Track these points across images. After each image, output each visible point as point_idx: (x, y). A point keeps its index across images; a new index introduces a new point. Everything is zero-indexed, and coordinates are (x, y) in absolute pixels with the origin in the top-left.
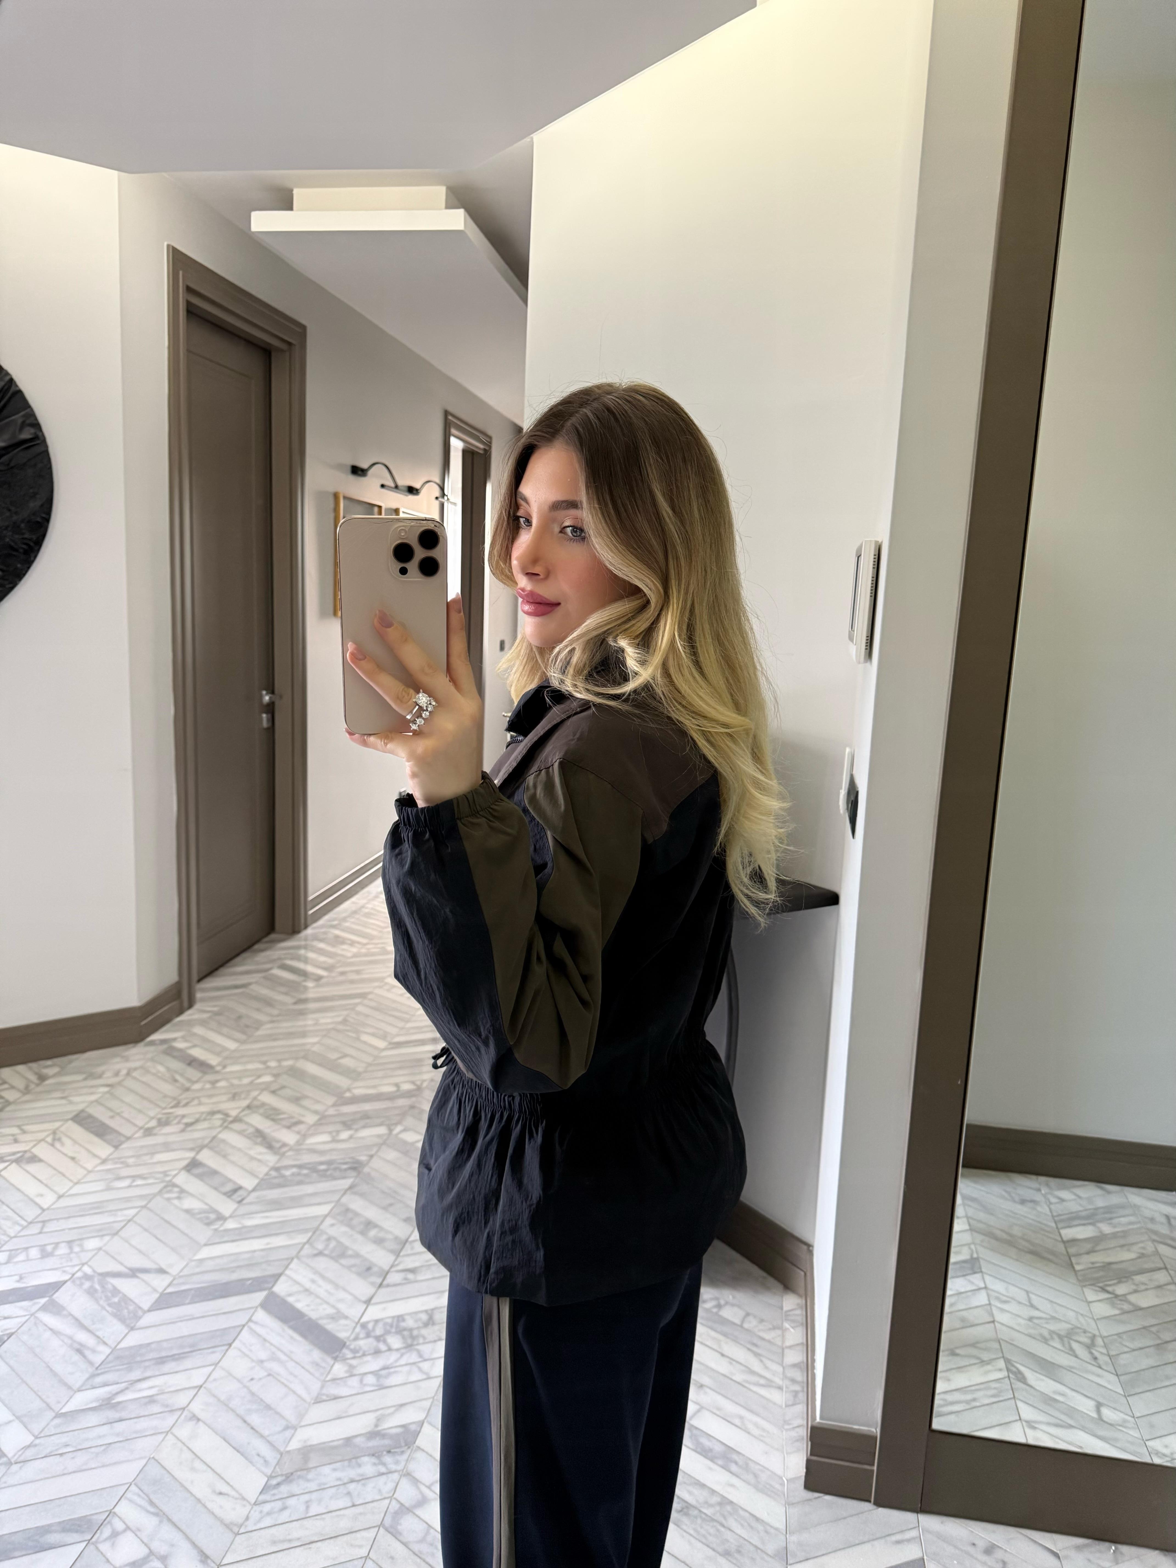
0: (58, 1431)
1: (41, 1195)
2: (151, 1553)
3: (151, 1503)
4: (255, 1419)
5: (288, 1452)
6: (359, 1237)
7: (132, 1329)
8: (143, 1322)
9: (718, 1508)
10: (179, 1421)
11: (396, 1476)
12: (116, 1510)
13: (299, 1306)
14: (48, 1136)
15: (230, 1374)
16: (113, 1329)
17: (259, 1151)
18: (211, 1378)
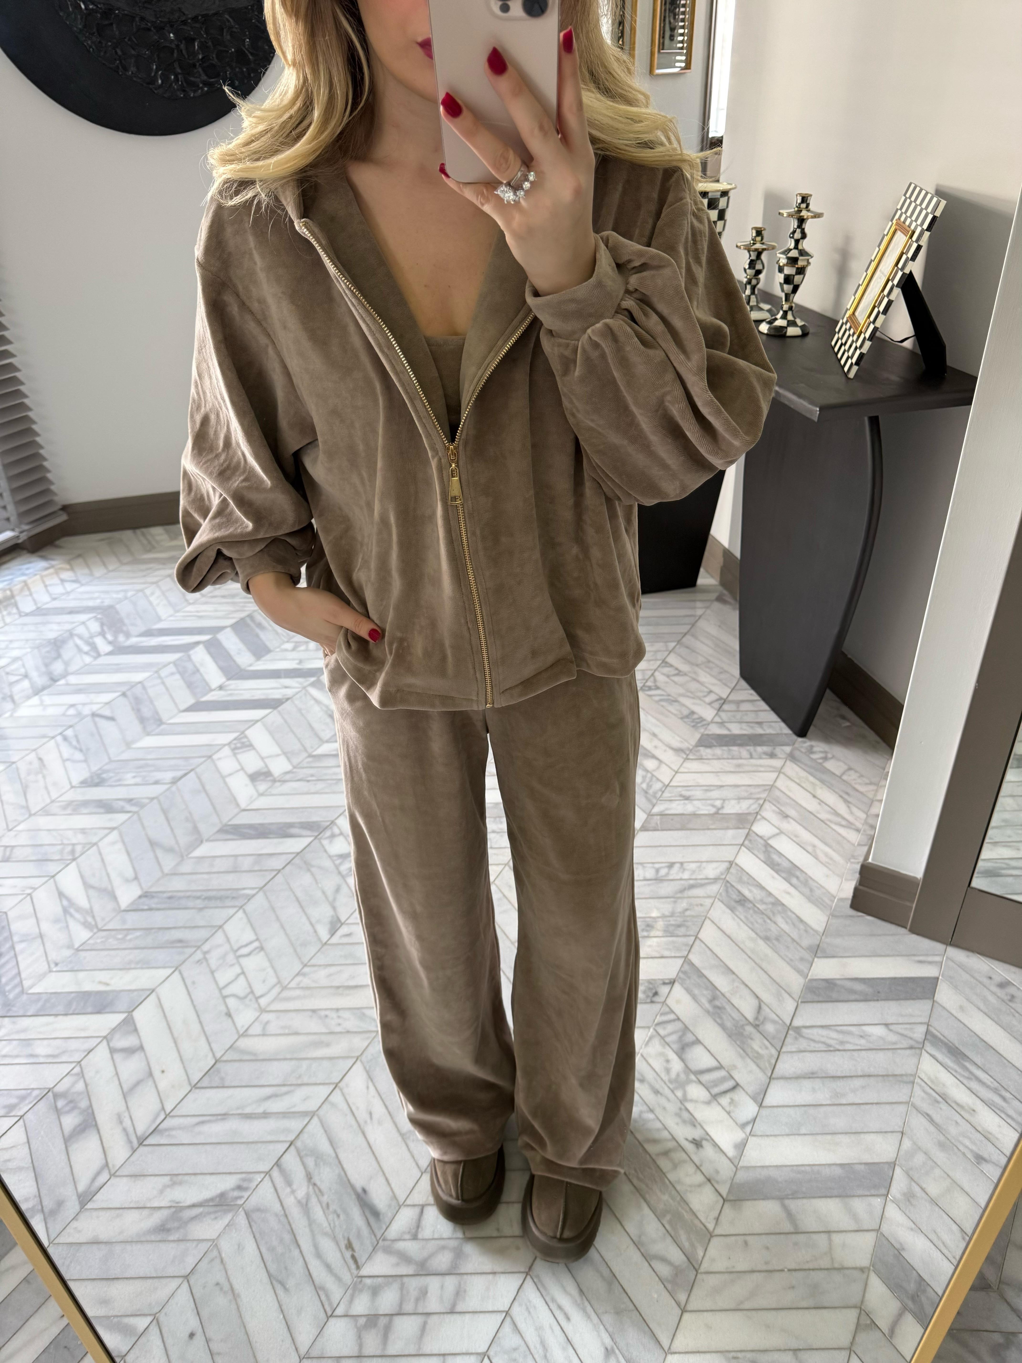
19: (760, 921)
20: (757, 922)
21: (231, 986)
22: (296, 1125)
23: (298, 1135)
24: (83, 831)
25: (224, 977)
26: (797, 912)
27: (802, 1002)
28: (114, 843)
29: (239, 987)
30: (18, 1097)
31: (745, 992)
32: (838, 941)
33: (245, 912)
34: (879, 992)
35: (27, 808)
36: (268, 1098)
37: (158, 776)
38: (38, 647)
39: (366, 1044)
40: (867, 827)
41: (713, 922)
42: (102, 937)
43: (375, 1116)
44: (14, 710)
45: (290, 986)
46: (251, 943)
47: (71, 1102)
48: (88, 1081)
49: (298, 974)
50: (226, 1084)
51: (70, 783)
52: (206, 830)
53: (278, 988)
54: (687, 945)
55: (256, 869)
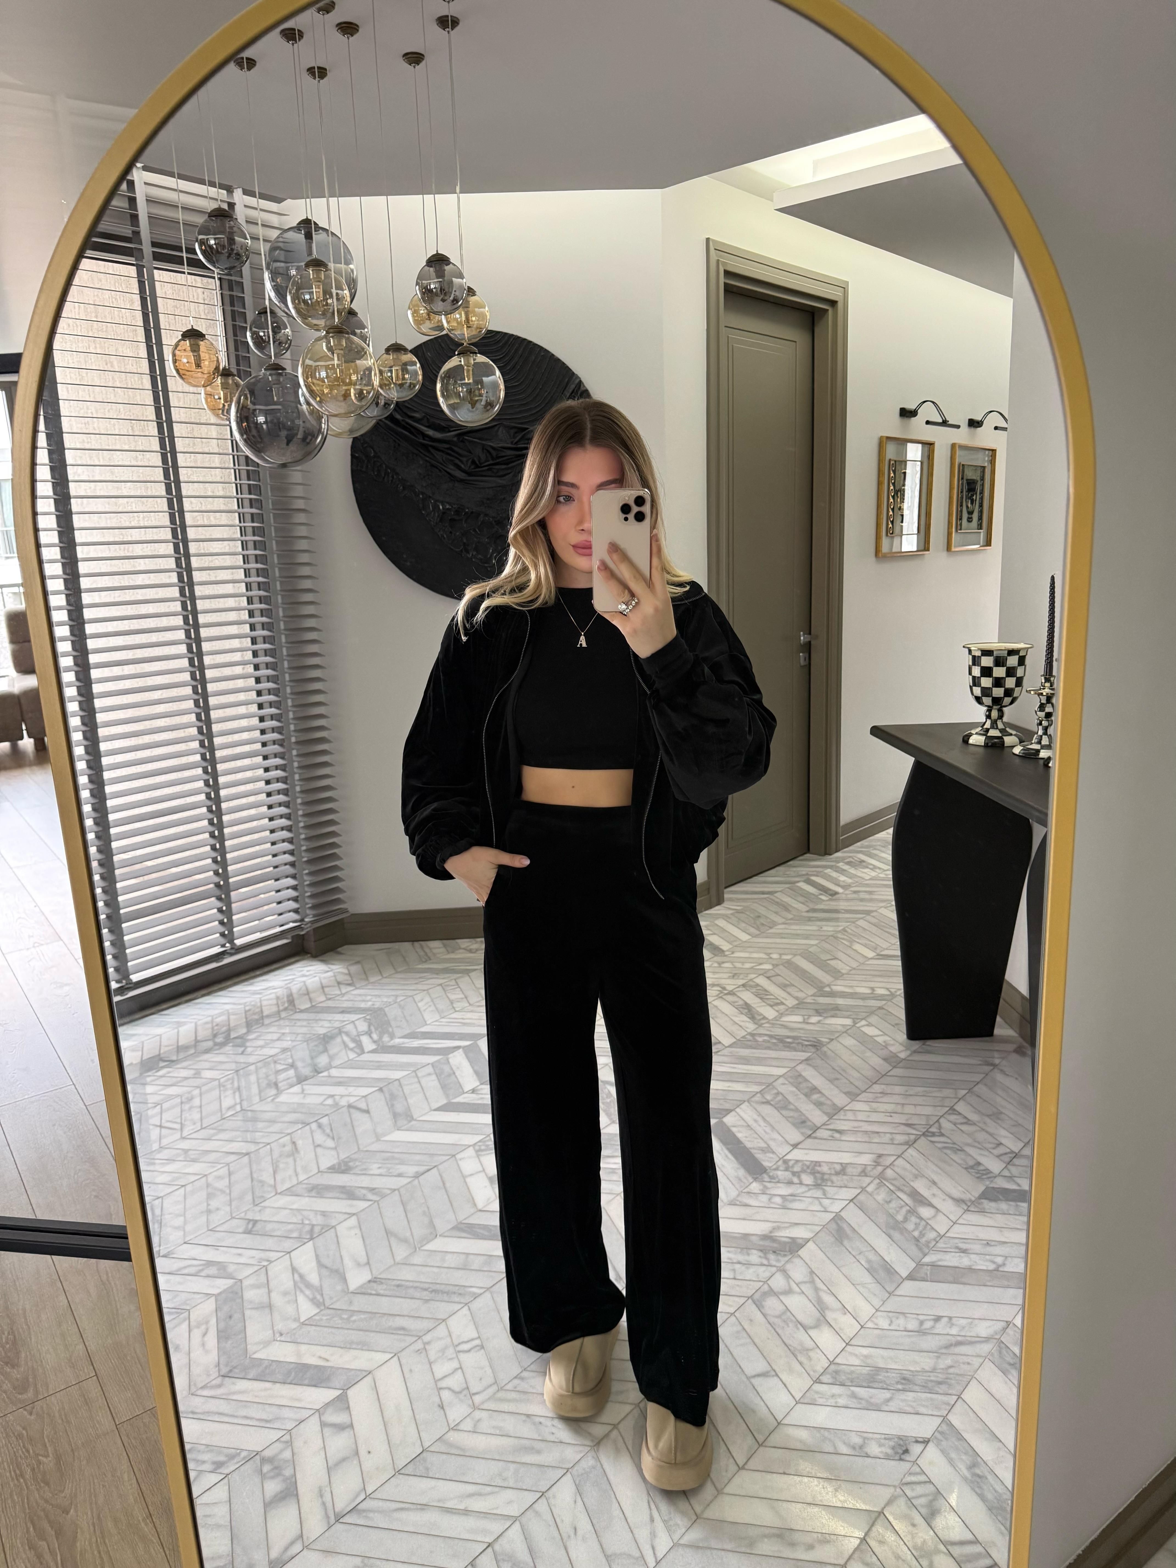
6: (802, 1096)
11: (774, 1269)
13: (739, 1135)
17: (743, 1019)
21: (447, 1379)
22: (497, 1527)
23: (498, 1537)
24: (324, 1214)
25: (440, 1369)
28: (351, 1228)
29: (455, 1382)
30: (226, 1456)
33: (469, 1309)
35: (275, 1187)
36: (471, 1495)
37: (402, 1169)
38: (307, 1041)
39: (579, 1457)
41: (980, 1383)
42: (329, 1315)
43: (580, 1532)
44: (277, 1095)
45: (507, 1387)
46: (473, 1340)
47: (276, 1468)
48: (296, 1450)
49: (516, 1377)
50: (431, 1475)
51: (318, 1168)
52: (442, 1226)
53: (495, 1388)
54: (948, 1404)
55: (485, 1269)
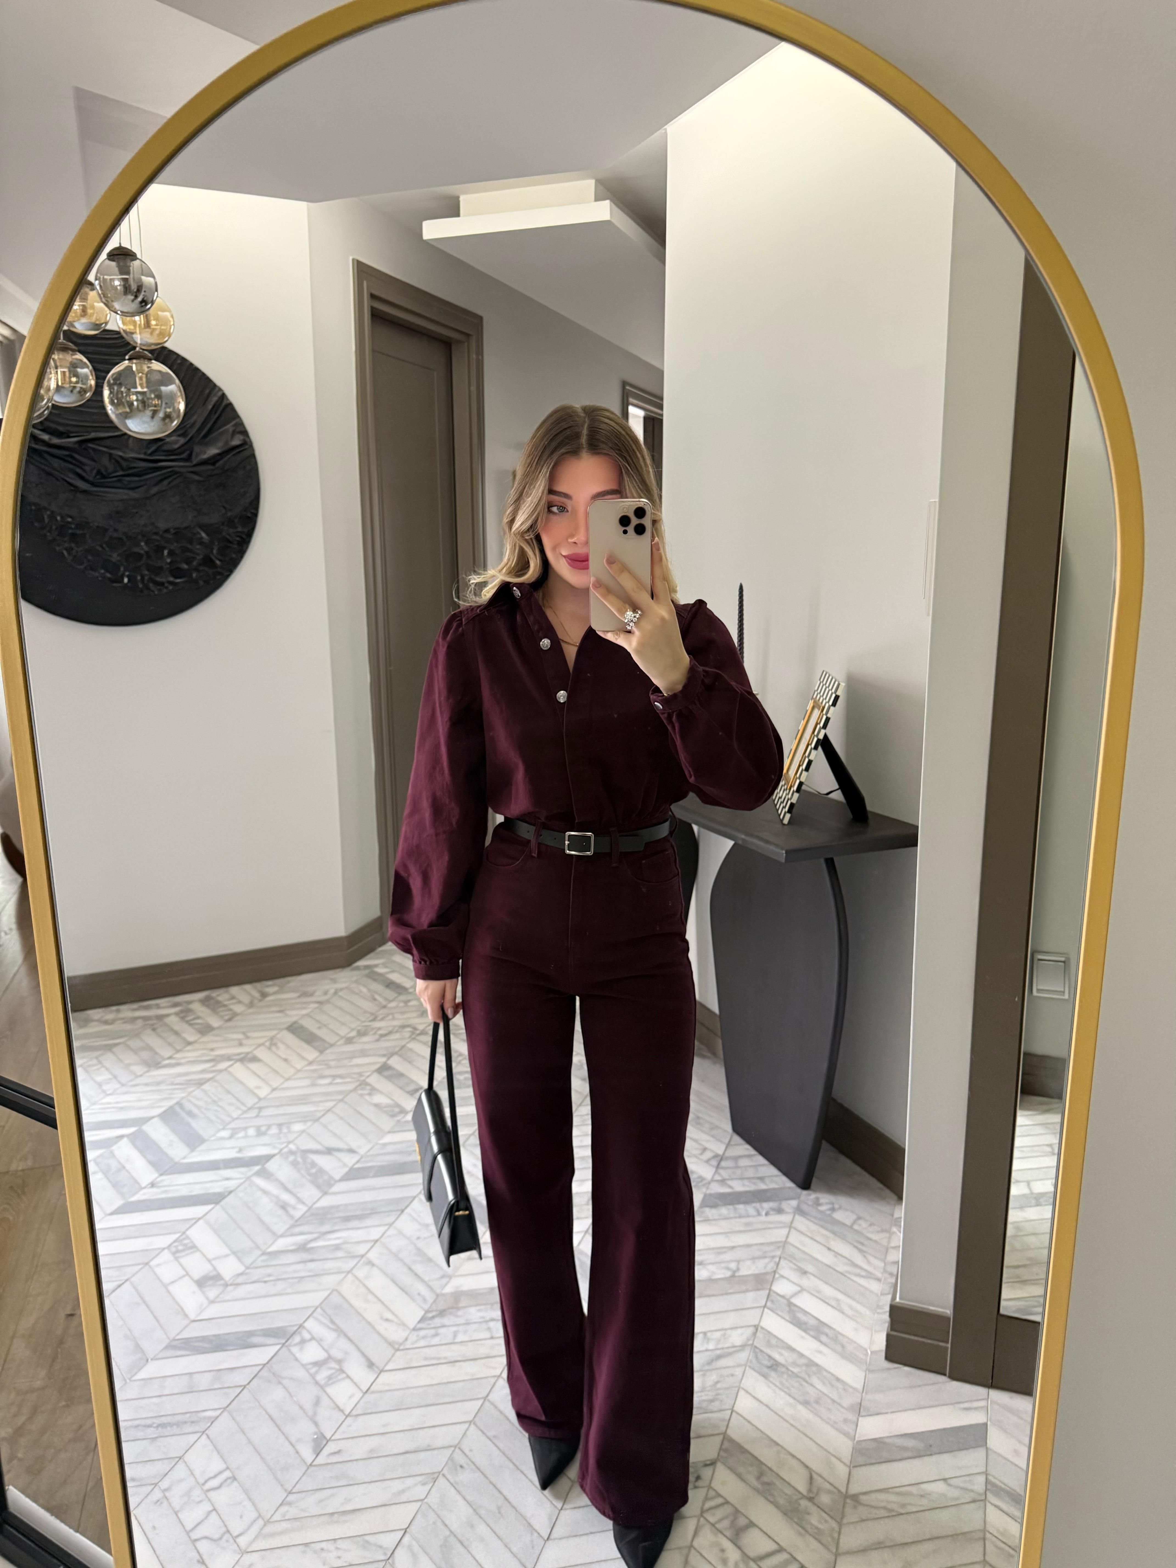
0: (264, 1264)
1: (258, 1087)
2: (330, 1358)
3: (332, 1322)
4: (419, 1268)
5: (443, 1295)
7: (325, 1193)
8: (334, 1189)
9: (804, 1368)
10: (359, 1264)
12: (306, 1325)
14: (266, 1041)
15: (400, 1233)
16: (310, 1193)
18: (386, 1235)
19: (796, 1385)
20: (793, 1387)
21: (200, 1527)
26: (832, 1371)
27: (855, 1467)
29: (212, 1527)
31: (794, 1462)
32: (879, 1397)
33: (208, 1437)
34: (931, 1446)
40: (887, 1275)
41: (747, 1392)
45: (275, 1518)
46: (221, 1473)
49: (281, 1505)
52: (151, 1348)
53: (260, 1522)
54: (723, 1420)
55: (216, 1386)
